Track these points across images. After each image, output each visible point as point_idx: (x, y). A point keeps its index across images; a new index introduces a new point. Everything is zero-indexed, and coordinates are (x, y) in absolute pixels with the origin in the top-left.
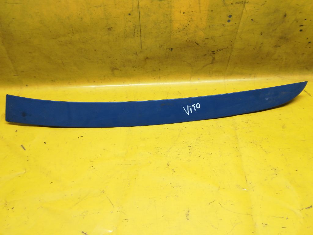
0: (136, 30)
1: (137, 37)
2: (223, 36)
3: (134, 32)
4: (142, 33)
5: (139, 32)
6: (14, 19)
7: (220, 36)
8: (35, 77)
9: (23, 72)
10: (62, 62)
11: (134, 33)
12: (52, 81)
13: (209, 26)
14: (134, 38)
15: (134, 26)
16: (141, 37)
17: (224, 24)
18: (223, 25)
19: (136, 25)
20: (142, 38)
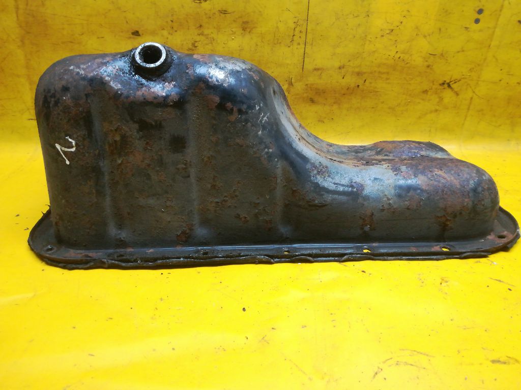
0: (298, 29)
2: (463, 51)
3: (292, 35)
4: (310, 36)
5: (303, 35)
7: (458, 52)
13: (440, 30)
17: (467, 26)
18: (466, 28)
20: (308, 47)
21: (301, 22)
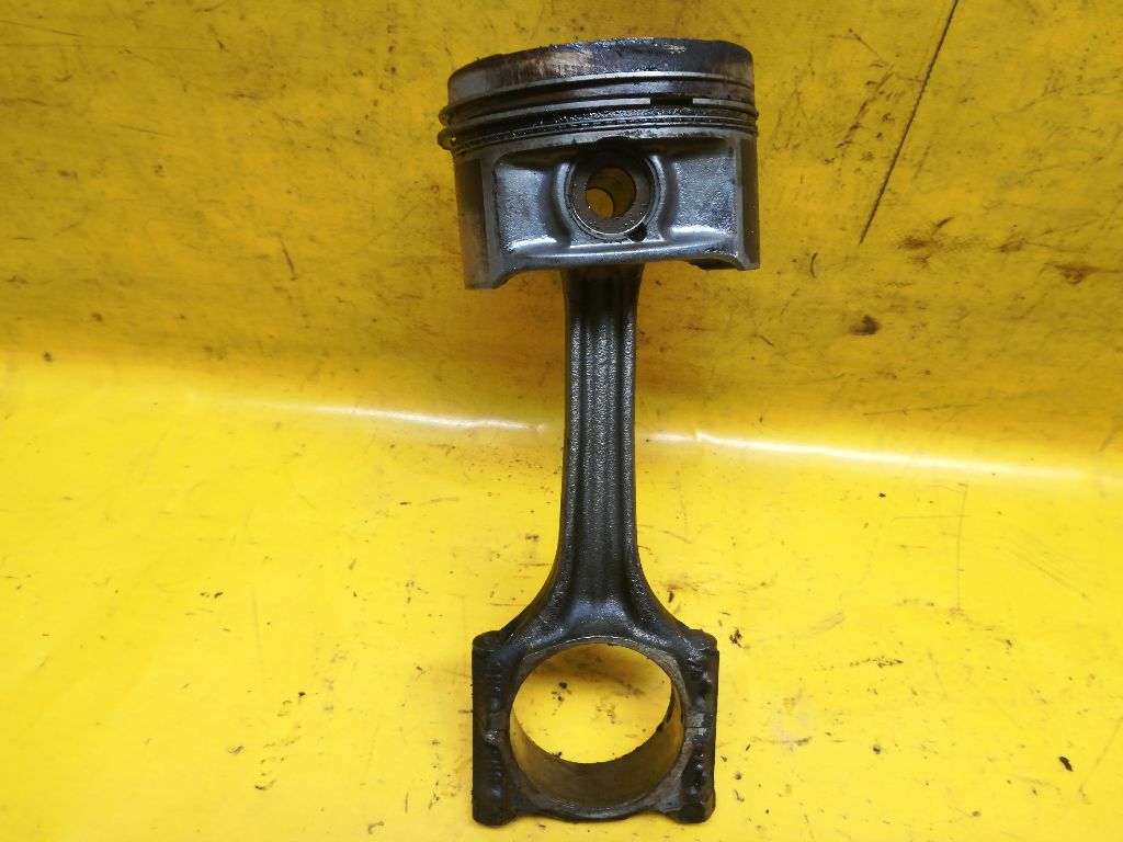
0: (877, 108)
1: (869, 157)
3: (850, 125)
4: (917, 138)
5: (894, 133)
10: (285, 252)
11: (855, 127)
14: (837, 163)
15: (876, 75)
16: (892, 167)
19: (887, 77)
21: (895, 85)
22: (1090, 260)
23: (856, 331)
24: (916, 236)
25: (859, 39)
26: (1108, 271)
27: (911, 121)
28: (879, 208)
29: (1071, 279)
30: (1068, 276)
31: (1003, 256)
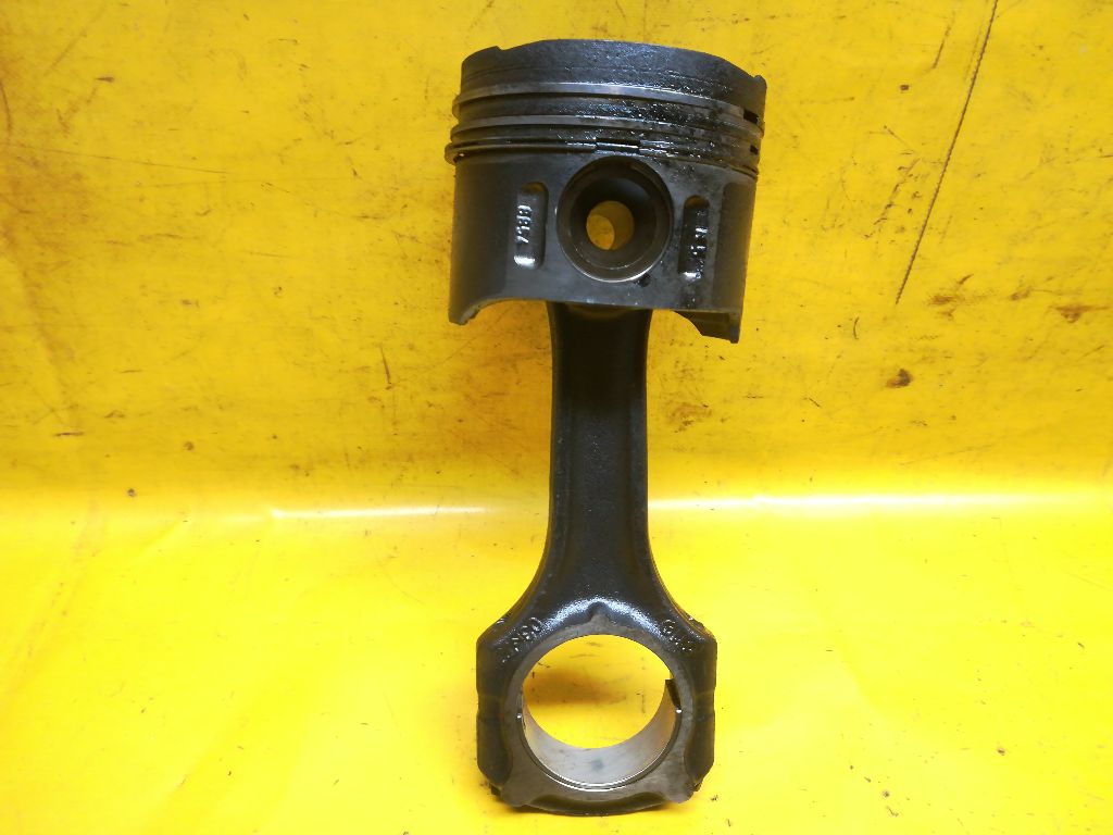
1: (903, 229)
6: (109, 80)
8: (190, 446)
9: (122, 416)
10: (385, 362)
11: (889, 206)
12: (296, 467)
14: (874, 239)
15: (906, 162)
16: (921, 236)
19: (915, 162)
22: (1085, 300)
23: (893, 384)
24: (943, 293)
25: (892, 133)
26: (1098, 309)
27: (936, 196)
28: (911, 272)
29: (1070, 319)
30: (1066, 316)
31: (1013, 303)
